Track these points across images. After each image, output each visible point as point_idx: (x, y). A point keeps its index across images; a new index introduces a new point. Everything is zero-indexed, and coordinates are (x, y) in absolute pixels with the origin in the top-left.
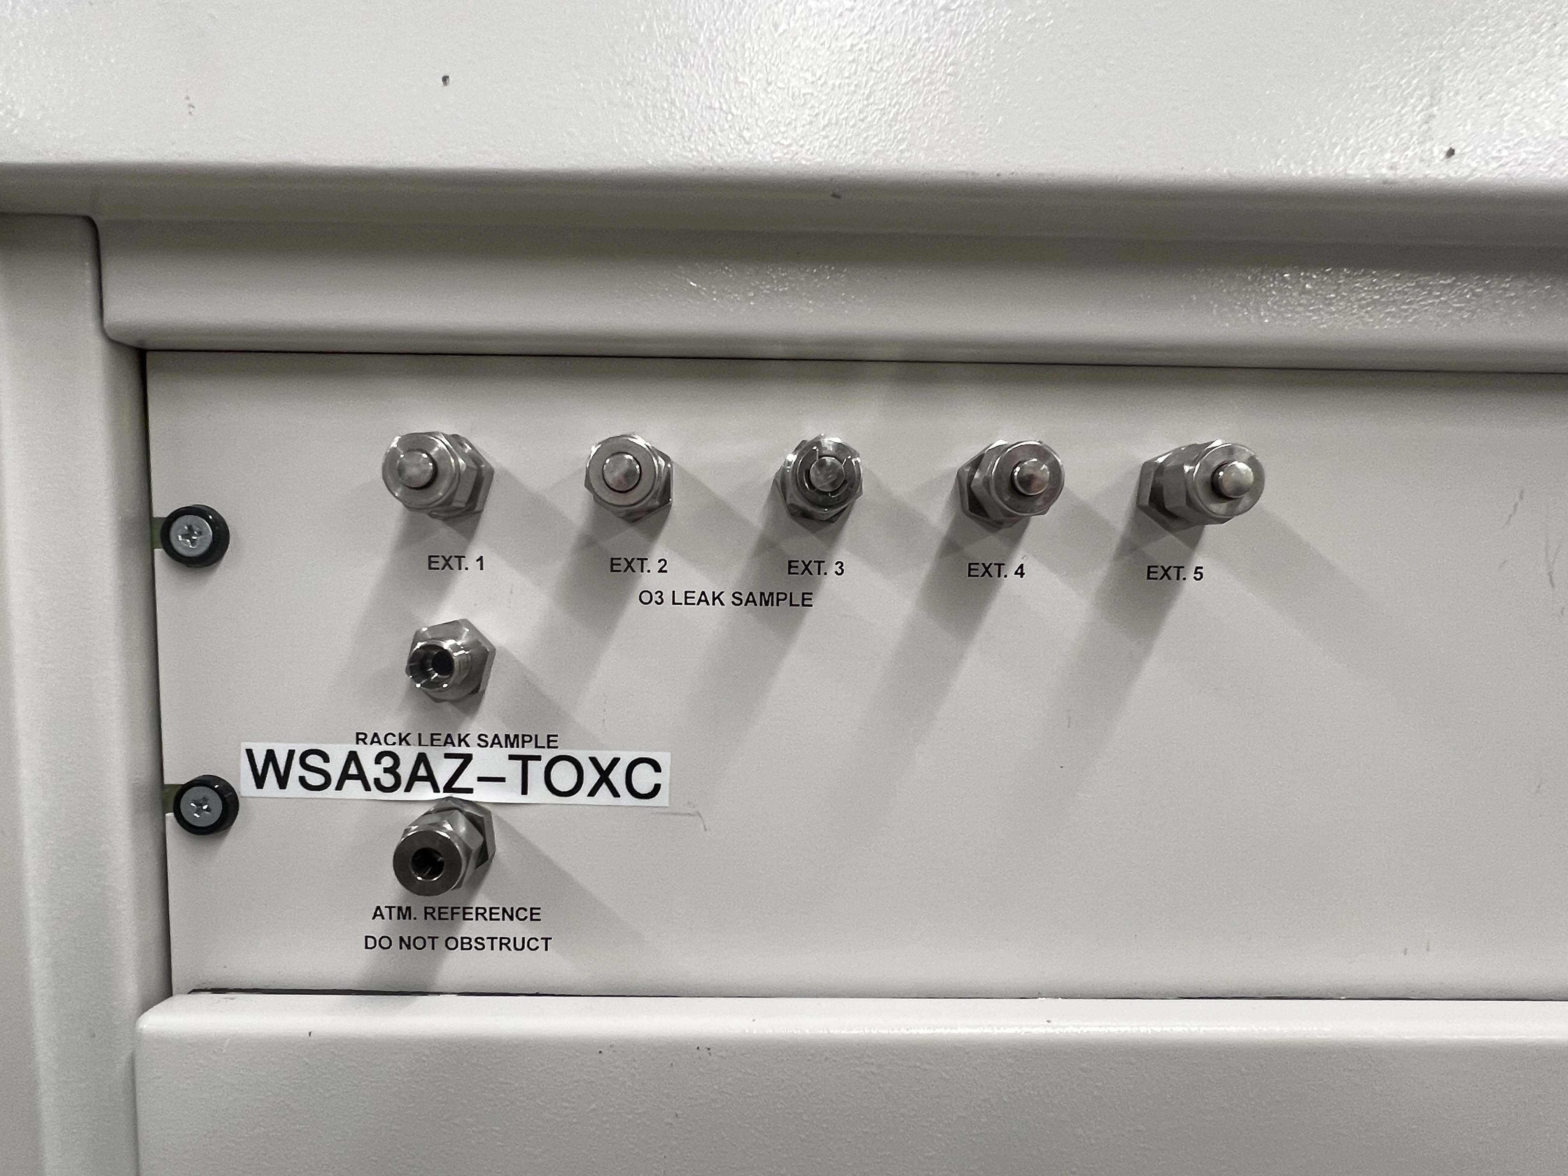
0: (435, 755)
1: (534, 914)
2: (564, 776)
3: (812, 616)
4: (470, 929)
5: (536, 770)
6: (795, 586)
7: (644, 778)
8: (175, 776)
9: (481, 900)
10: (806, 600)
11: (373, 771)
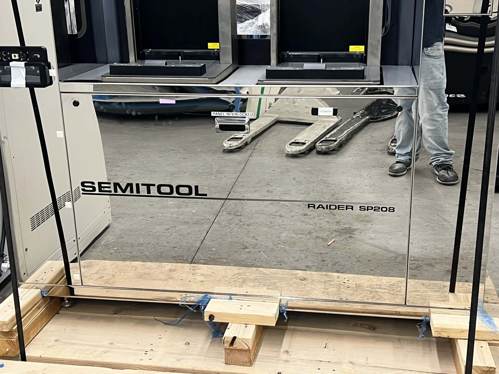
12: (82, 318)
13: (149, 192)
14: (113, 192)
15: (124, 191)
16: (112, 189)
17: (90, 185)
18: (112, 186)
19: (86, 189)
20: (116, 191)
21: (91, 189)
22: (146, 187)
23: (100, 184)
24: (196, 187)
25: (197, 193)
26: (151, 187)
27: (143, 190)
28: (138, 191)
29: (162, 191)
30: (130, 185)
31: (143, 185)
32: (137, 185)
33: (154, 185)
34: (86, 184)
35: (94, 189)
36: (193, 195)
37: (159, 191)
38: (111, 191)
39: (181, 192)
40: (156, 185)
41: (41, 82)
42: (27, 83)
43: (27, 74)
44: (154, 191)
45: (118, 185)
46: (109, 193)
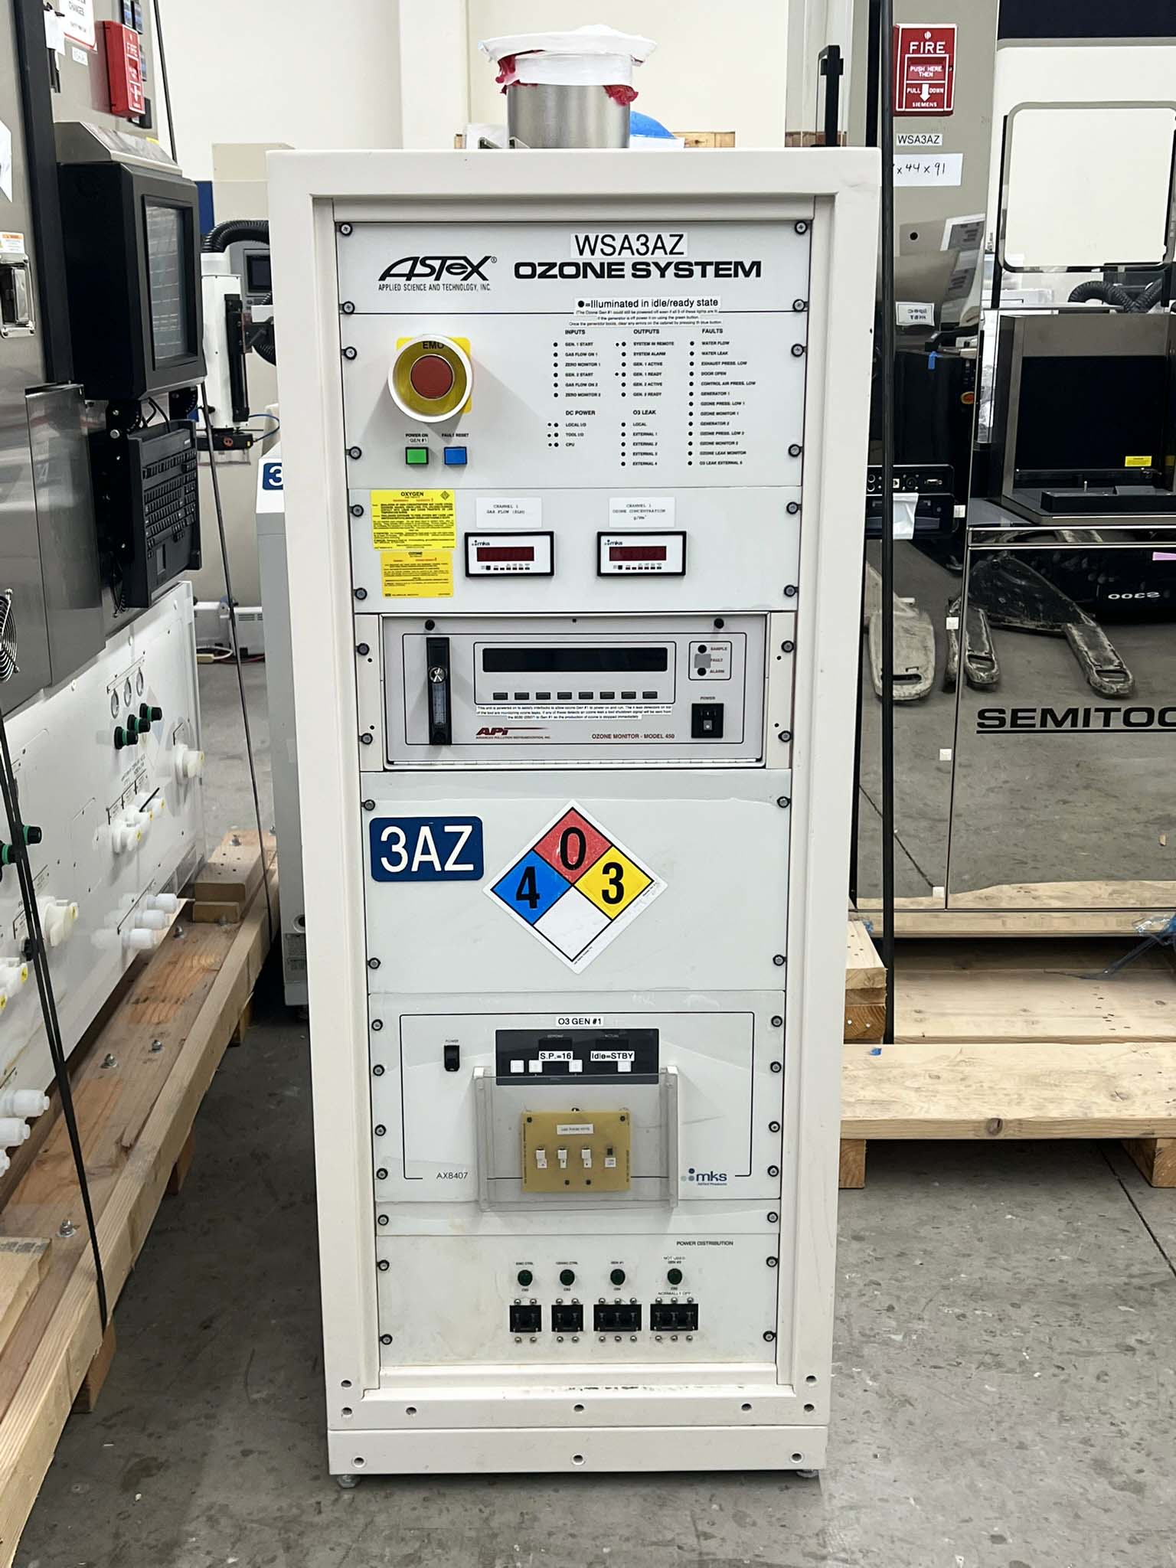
13: (1107, 723)
14: (1038, 728)
15: (1059, 723)
16: (1037, 721)
17: (997, 714)
18: (1038, 715)
19: (987, 722)
20: (1044, 723)
21: (997, 722)
22: (1102, 714)
23: (1015, 712)
26: (1112, 714)
27: (1097, 721)
28: (1086, 723)
29: (1132, 720)
30: (1073, 712)
31: (1097, 710)
32: (1087, 712)
33: (1119, 710)
34: (987, 714)
35: (1002, 722)
37: (1126, 721)
38: (1033, 726)
39: (1167, 720)
40: (1123, 710)
41: (941, 528)
42: (915, 530)
43: (916, 515)
44: (1117, 721)
45: (1051, 712)
46: (1029, 729)
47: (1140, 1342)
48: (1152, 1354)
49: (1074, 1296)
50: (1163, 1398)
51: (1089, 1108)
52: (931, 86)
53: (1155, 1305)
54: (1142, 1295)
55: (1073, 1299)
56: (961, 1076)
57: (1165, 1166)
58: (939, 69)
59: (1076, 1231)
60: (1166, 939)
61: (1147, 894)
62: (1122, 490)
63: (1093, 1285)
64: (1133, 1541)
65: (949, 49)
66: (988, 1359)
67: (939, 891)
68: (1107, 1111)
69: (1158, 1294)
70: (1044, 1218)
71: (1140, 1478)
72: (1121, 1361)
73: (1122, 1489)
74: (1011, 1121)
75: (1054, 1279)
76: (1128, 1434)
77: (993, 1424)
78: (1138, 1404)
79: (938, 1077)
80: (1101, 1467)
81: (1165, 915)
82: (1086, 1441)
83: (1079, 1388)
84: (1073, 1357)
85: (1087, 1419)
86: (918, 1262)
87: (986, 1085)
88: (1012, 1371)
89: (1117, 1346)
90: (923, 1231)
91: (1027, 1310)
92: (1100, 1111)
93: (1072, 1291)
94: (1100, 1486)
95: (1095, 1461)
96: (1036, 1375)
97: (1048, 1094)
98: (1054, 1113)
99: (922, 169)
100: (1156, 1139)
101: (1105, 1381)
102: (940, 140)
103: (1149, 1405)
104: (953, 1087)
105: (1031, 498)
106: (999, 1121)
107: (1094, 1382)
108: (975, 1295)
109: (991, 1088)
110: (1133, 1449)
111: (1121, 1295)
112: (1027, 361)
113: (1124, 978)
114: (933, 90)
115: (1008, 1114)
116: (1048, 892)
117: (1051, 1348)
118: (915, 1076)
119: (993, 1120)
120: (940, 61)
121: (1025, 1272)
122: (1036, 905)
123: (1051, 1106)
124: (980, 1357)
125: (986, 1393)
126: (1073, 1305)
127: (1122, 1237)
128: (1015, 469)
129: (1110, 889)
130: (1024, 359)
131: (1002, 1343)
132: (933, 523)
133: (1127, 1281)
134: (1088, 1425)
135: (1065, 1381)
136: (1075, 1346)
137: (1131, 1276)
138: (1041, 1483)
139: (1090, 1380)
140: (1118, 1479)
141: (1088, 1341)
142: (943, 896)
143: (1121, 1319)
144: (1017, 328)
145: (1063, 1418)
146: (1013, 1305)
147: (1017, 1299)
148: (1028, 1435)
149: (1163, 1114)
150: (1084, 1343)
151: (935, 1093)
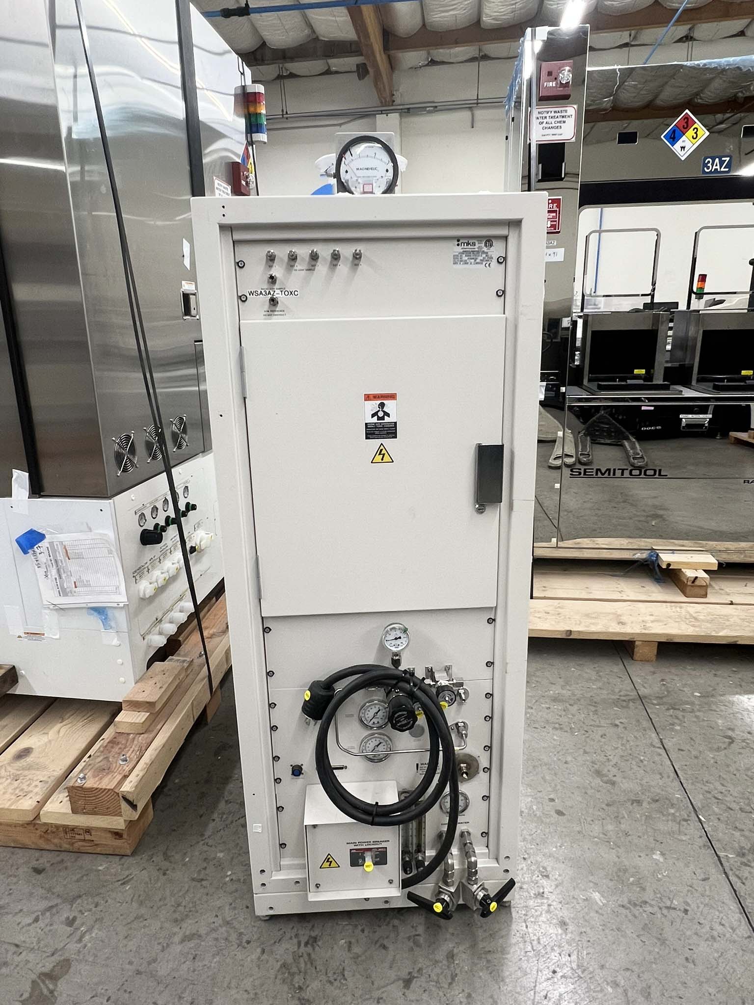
0: (271, 291)
1: (284, 311)
2: (286, 293)
3: (315, 272)
4: (276, 313)
5: (283, 292)
6: (313, 268)
7: (296, 293)
8: (240, 295)
9: (277, 309)
10: (314, 270)
11: (263, 293)
12: (543, 574)
13: (622, 474)
14: (594, 476)
15: (603, 474)
16: (594, 473)
17: (578, 470)
18: (595, 471)
19: (574, 473)
20: (597, 474)
21: (578, 473)
22: (621, 471)
23: (585, 470)
24: (660, 471)
25: (660, 475)
27: (618, 473)
28: (614, 474)
29: (633, 474)
30: (609, 470)
32: (614, 470)
33: (627, 469)
34: (574, 470)
35: (580, 473)
36: (657, 476)
37: (631, 474)
38: (593, 475)
39: (648, 474)
41: (555, 396)
42: (545, 397)
43: (545, 391)
44: (626, 473)
45: (599, 470)
46: (591, 477)
47: (621, 722)
48: (625, 728)
49: (596, 703)
50: (628, 746)
51: (608, 628)
52: (551, 221)
53: (629, 708)
54: (624, 704)
55: (595, 704)
56: (557, 613)
57: (639, 651)
58: (554, 214)
59: (600, 676)
60: (646, 561)
61: (643, 544)
62: (629, 382)
63: (605, 699)
64: (608, 805)
65: (558, 206)
66: (557, 726)
67: (554, 540)
68: (615, 629)
69: (631, 704)
70: (588, 671)
71: (614, 779)
72: (611, 731)
73: (606, 783)
74: (575, 631)
75: (589, 695)
76: (611, 761)
77: (556, 753)
78: (617, 748)
79: (548, 613)
80: (598, 773)
81: (646, 551)
82: (593, 762)
83: (594, 740)
84: (592, 728)
85: (595, 753)
86: (534, 685)
87: (567, 617)
88: (567, 731)
89: (611, 724)
90: (538, 673)
91: (576, 707)
92: (612, 629)
93: (595, 700)
94: (598, 781)
95: (596, 770)
96: (576, 734)
97: (593, 621)
98: (593, 629)
99: (548, 255)
100: (635, 641)
101: (604, 738)
102: (555, 243)
103: (621, 749)
104: (554, 617)
105: (594, 386)
106: (571, 631)
107: (600, 738)
108: (555, 699)
109: (569, 618)
110: (613, 766)
111: (616, 703)
112: (593, 332)
113: (630, 577)
114: (552, 223)
115: (574, 628)
116: (602, 542)
117: (584, 723)
118: (539, 612)
119: (568, 631)
120: (555, 211)
121: (576, 692)
122: (597, 546)
123: (592, 626)
124: (553, 725)
125: (554, 740)
126: (594, 706)
127: (619, 680)
128: (589, 374)
129: (627, 542)
130: (592, 331)
131: (564, 720)
132: (552, 394)
133: (618, 697)
134: (595, 755)
135: (588, 737)
136: (594, 723)
137: (620, 696)
138: (573, 778)
139: (598, 737)
140: (605, 779)
141: (600, 721)
142: (556, 541)
143: (613, 713)
144: (590, 319)
145: (585, 752)
146: (570, 705)
147: (572, 702)
148: (569, 759)
149: (638, 631)
150: (598, 722)
151: (546, 619)
